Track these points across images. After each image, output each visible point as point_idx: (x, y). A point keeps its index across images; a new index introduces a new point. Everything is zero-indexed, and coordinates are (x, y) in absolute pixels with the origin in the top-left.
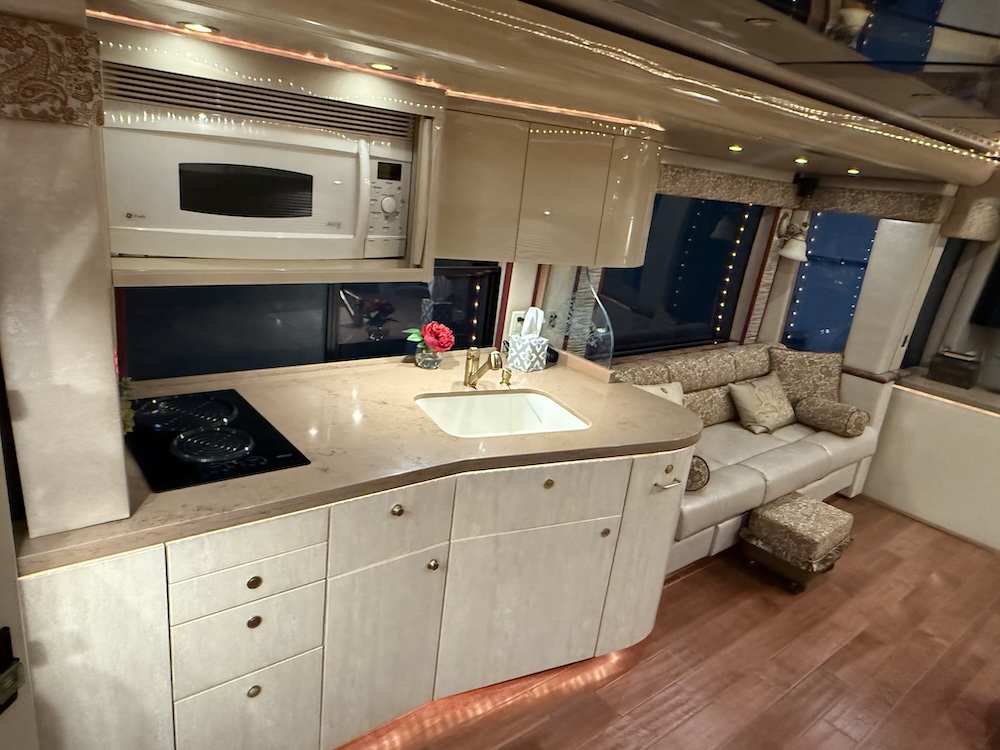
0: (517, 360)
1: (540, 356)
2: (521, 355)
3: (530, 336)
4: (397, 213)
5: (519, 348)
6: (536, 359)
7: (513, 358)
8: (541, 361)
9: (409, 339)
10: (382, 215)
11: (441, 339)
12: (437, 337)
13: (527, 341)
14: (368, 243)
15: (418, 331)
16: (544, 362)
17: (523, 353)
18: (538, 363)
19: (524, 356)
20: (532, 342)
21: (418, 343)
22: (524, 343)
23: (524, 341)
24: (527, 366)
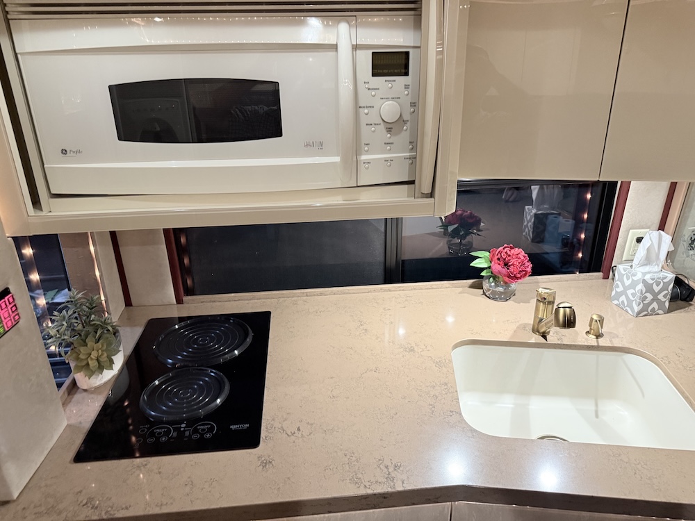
0: (623, 298)
1: (660, 297)
2: (630, 292)
3: (647, 269)
4: (405, 122)
5: (627, 283)
6: (653, 300)
7: (619, 295)
8: (661, 304)
9: (472, 264)
10: (382, 127)
11: (512, 269)
12: (506, 265)
13: (639, 276)
14: (362, 167)
15: (487, 254)
16: (667, 304)
17: (632, 291)
18: (655, 305)
19: (633, 295)
20: (647, 277)
21: (482, 269)
22: (635, 278)
23: (634, 275)
24: (636, 309)
